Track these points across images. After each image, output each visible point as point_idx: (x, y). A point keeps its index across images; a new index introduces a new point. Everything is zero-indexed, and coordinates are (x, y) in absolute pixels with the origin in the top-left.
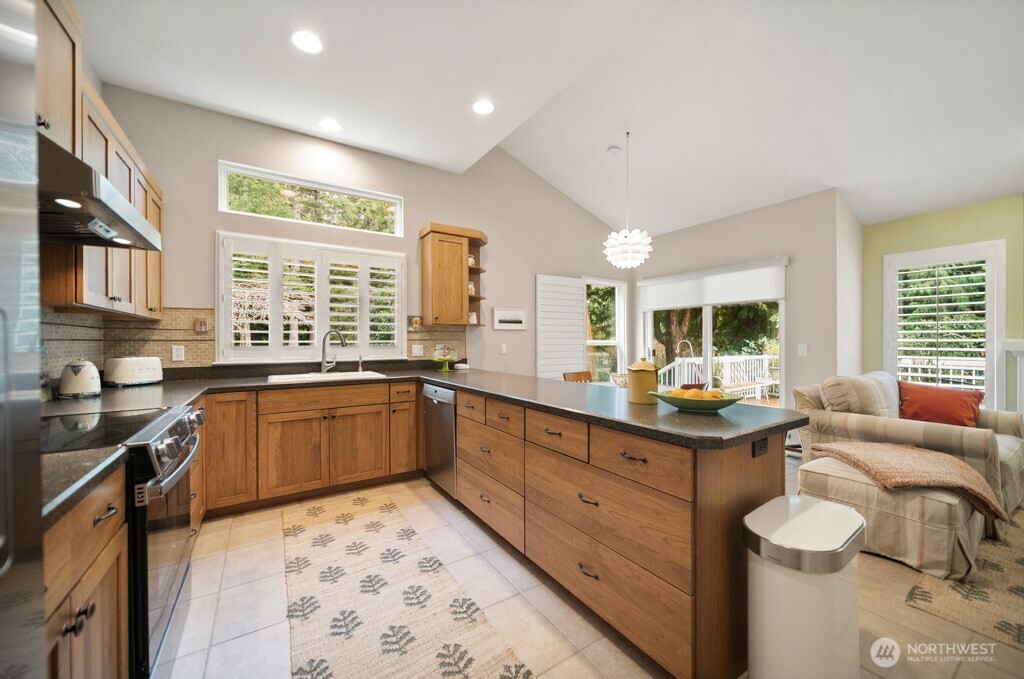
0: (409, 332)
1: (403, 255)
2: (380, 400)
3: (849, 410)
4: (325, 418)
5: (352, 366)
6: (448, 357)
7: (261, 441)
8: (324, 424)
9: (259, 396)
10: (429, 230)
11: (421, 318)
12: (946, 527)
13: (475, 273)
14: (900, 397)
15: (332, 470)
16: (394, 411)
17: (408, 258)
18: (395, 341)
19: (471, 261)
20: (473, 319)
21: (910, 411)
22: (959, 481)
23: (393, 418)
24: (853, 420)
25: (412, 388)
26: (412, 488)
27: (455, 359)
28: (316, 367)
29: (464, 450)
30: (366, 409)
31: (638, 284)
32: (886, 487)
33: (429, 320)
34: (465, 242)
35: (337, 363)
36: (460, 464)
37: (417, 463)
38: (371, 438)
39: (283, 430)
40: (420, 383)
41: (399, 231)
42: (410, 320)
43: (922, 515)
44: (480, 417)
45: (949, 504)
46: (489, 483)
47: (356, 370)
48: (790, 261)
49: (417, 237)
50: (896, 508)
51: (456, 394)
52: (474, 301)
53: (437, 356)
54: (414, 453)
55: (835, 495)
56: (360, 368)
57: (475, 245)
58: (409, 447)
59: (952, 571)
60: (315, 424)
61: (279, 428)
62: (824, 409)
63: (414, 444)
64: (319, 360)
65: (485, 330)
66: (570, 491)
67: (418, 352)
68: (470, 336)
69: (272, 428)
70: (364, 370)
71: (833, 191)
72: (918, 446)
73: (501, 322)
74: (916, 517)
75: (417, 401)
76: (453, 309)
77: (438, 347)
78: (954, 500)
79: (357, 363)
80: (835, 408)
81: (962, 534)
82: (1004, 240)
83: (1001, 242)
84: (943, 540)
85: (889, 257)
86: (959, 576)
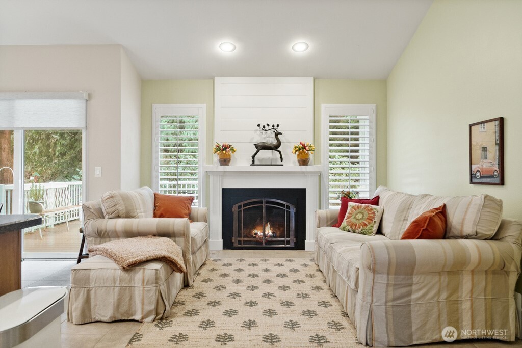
3: (119, 217)
12: (154, 285)
14: (155, 204)
21: (158, 213)
22: (163, 253)
24: (120, 222)
32: (124, 268)
43: (143, 281)
45: (156, 270)
50: (130, 282)
55: (95, 284)
59: (157, 314)
62: (104, 218)
71: (119, 47)
72: (155, 236)
74: (140, 285)
80: (110, 216)
81: (163, 288)
82: (205, 105)
83: (204, 106)
84: (152, 295)
85: (155, 106)
86: (160, 316)
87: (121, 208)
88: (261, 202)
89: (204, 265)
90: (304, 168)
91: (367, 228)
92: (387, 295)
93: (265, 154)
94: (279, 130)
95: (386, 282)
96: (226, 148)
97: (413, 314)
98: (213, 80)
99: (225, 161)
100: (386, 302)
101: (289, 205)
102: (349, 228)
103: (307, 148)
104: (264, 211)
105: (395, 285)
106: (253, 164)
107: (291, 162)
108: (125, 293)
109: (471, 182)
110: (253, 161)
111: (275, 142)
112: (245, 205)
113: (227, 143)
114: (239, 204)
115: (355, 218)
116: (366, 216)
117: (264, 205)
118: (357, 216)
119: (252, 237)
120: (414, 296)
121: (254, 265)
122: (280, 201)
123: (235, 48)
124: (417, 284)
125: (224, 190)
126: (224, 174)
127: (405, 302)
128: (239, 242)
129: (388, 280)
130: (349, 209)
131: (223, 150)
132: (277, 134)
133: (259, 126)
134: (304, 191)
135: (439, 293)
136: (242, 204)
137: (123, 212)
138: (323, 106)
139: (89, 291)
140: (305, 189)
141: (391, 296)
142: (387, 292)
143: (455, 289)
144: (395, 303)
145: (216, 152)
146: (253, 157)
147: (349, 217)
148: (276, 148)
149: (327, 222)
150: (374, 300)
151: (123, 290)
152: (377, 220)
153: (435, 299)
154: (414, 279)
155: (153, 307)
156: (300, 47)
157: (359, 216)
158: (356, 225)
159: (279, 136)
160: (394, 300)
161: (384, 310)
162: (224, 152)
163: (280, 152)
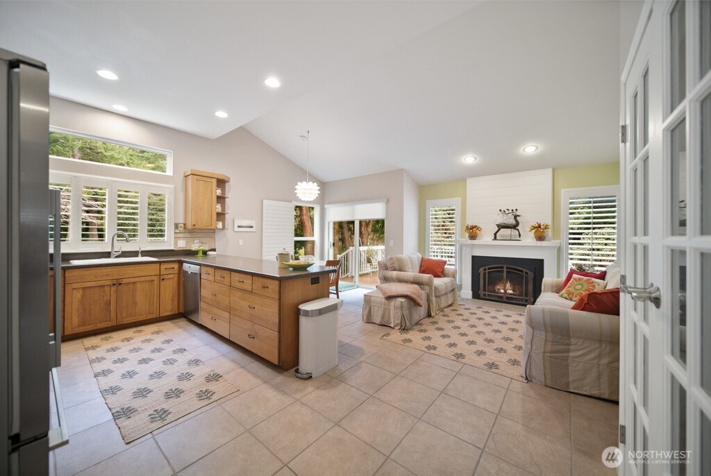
0: (175, 233)
1: (172, 186)
2: (153, 274)
3: (395, 270)
4: (114, 285)
5: (135, 254)
6: (201, 248)
7: (67, 299)
8: (113, 288)
9: (66, 272)
10: (190, 173)
11: (185, 225)
12: (400, 310)
13: (221, 199)
14: (421, 264)
15: (119, 315)
16: (163, 279)
17: (175, 188)
18: (166, 238)
19: (219, 192)
20: (220, 225)
22: (408, 293)
23: (162, 283)
24: (395, 274)
25: (176, 266)
26: (174, 323)
27: (206, 249)
28: (108, 255)
29: (204, 297)
30: (143, 279)
31: (326, 206)
32: (386, 298)
33: (189, 226)
34: (214, 182)
35: (122, 252)
36: (202, 305)
37: (178, 310)
38: (146, 296)
39: (83, 292)
40: (181, 263)
41: (169, 172)
42: (176, 226)
43: (395, 307)
44: (211, 278)
46: (215, 310)
47: (137, 256)
48: (388, 201)
49: (182, 176)
51: (200, 268)
52: (221, 216)
53: (194, 247)
54: (176, 303)
55: (373, 304)
56: (140, 255)
57: (221, 183)
58: (173, 301)
59: (401, 326)
60: (107, 289)
61: (81, 292)
62: (388, 270)
63: (176, 297)
64: (110, 250)
65: (229, 232)
66: (245, 304)
67: (182, 245)
68: (218, 236)
69: (75, 291)
70: (142, 256)
71: (403, 169)
72: (412, 283)
73: (239, 227)
74: (393, 308)
75: (179, 274)
76: (205, 220)
77: (196, 241)
78: (402, 300)
79: (138, 252)
80: (391, 269)
83: (460, 199)
84: (399, 315)
85: (427, 201)
86: (403, 328)
87: (396, 265)
88: (503, 268)
89: (450, 305)
90: (540, 243)
92: (545, 347)
95: (544, 337)
96: (473, 228)
97: (570, 368)
98: (466, 180)
99: (472, 236)
100: (544, 352)
101: (527, 271)
102: (566, 295)
103: (542, 227)
104: (505, 274)
105: (552, 341)
106: (495, 238)
107: (529, 239)
108: (386, 312)
111: (514, 222)
112: (489, 269)
113: (474, 224)
114: (484, 268)
115: (574, 288)
116: (586, 287)
117: (505, 270)
118: (576, 287)
119: (494, 292)
120: (571, 354)
121: (508, 316)
122: (518, 268)
123: (476, 159)
124: (575, 345)
125: (473, 257)
126: (473, 246)
127: (563, 356)
128: (485, 295)
129: (546, 336)
130: (572, 280)
131: (471, 229)
132: (516, 217)
133: (500, 210)
135: (600, 357)
136: (487, 267)
137: (397, 268)
138: (562, 191)
139: (370, 307)
140: (543, 260)
141: (549, 348)
142: (545, 345)
144: (553, 355)
145: (466, 230)
146: (495, 234)
147: (569, 287)
148: (515, 227)
149: (552, 288)
150: (534, 348)
151: (385, 309)
153: (595, 361)
154: (572, 341)
155: (399, 322)
156: (530, 149)
157: (579, 287)
158: (573, 294)
159: (518, 218)
160: (551, 352)
161: (541, 357)
162: (471, 231)
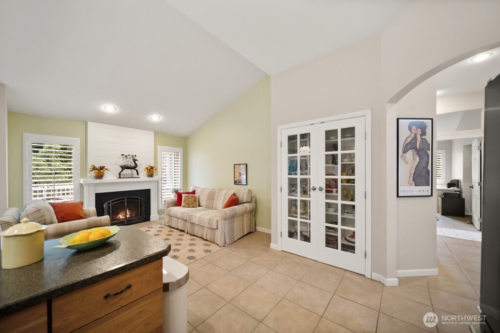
71: (5, 85)
82: (79, 139)
85: (26, 135)
88: (124, 199)
91: (195, 204)
93: (127, 172)
94: (136, 158)
98: (86, 123)
99: (100, 176)
100: (228, 229)
101: (141, 198)
102: (186, 206)
104: (126, 204)
105: (230, 223)
107: (143, 176)
109: (235, 184)
110: (120, 176)
111: (133, 165)
112: (112, 202)
113: (102, 165)
114: (108, 202)
115: (188, 201)
116: (193, 199)
117: (126, 200)
119: (118, 219)
122: (135, 197)
123: (116, 109)
125: (96, 194)
126: (97, 184)
127: (233, 227)
130: (183, 198)
131: (100, 170)
132: (135, 160)
133: (123, 155)
134: (149, 190)
136: (110, 201)
138: (159, 147)
142: (228, 226)
143: (243, 220)
145: (92, 171)
146: (120, 174)
147: (184, 201)
148: (134, 168)
149: (172, 205)
152: (197, 200)
153: (239, 225)
154: (235, 219)
157: (190, 200)
158: (189, 204)
159: (136, 161)
160: (230, 228)
161: (228, 232)
162: (101, 171)
163: (137, 171)
